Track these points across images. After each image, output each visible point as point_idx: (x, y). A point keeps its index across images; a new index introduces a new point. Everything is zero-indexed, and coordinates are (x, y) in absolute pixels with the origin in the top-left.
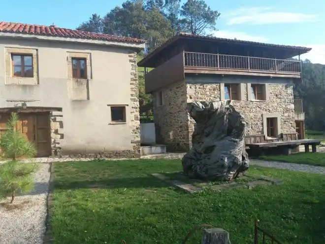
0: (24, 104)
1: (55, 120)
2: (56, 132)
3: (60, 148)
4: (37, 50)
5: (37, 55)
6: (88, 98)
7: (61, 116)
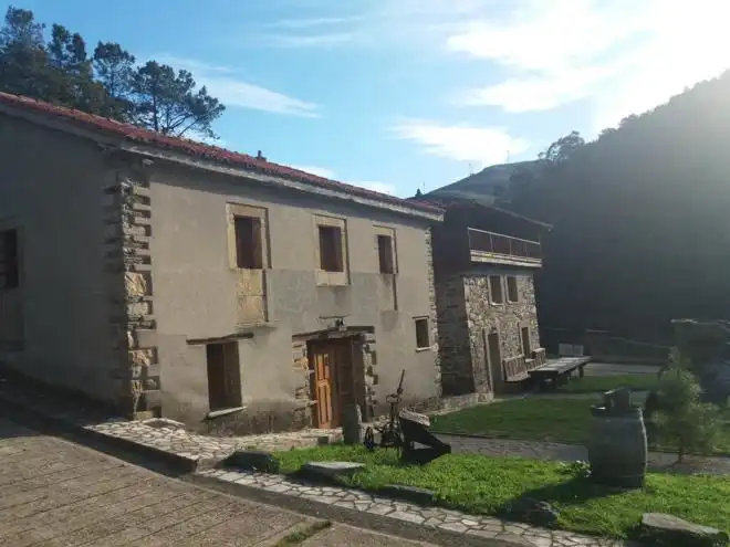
0: (339, 324)
1: (367, 350)
2: (370, 373)
3: (375, 402)
4: (345, 220)
5: (346, 230)
6: (396, 307)
7: (374, 342)
